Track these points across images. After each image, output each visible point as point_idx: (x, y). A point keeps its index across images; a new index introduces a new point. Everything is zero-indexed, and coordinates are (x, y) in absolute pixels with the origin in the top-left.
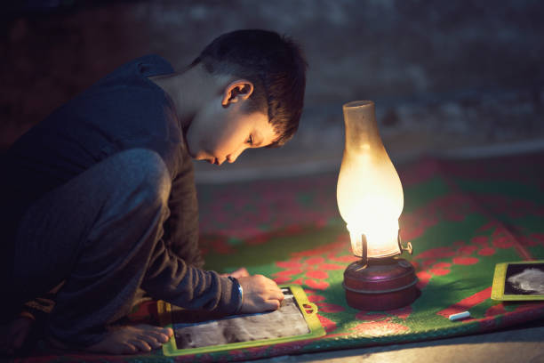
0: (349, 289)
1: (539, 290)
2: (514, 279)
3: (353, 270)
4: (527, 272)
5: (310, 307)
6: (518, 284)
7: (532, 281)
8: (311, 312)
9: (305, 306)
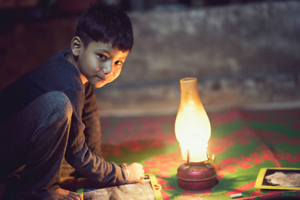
0: (180, 178)
1: (281, 184)
2: (268, 177)
3: (182, 168)
4: (276, 174)
5: (157, 186)
6: (270, 180)
7: (278, 179)
8: (158, 189)
9: (155, 186)
